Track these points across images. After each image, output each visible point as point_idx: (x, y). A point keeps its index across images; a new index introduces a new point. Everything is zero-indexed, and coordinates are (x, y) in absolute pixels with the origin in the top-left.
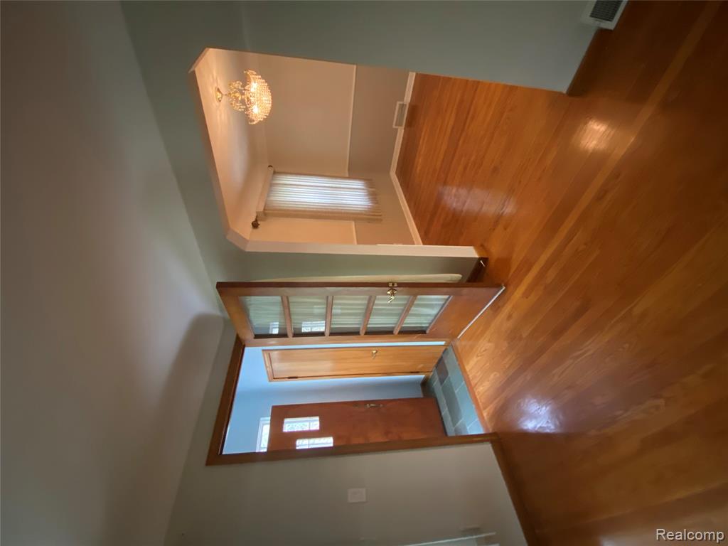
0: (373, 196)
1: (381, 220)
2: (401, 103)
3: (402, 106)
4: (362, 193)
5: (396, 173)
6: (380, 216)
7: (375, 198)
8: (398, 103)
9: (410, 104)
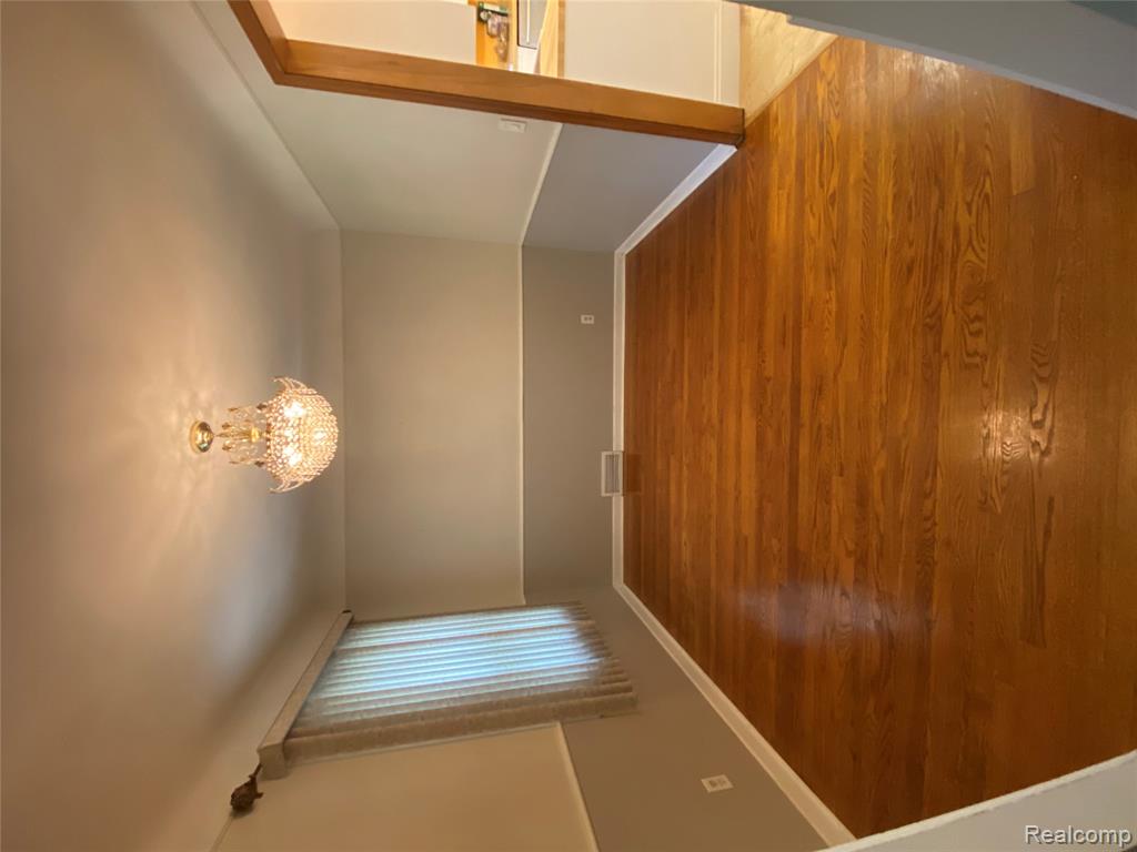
0: (594, 636)
1: (633, 703)
2: (609, 453)
3: (612, 458)
4: (566, 635)
5: (625, 582)
6: (628, 689)
7: (601, 643)
8: (604, 454)
9: (624, 453)
